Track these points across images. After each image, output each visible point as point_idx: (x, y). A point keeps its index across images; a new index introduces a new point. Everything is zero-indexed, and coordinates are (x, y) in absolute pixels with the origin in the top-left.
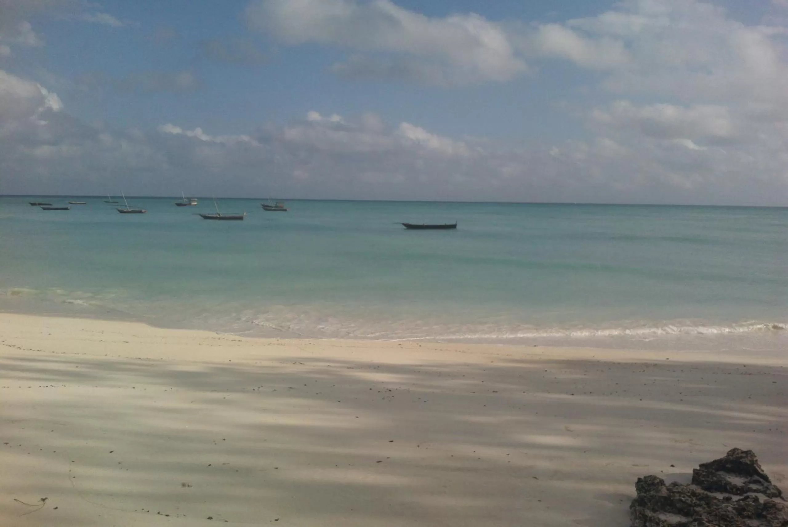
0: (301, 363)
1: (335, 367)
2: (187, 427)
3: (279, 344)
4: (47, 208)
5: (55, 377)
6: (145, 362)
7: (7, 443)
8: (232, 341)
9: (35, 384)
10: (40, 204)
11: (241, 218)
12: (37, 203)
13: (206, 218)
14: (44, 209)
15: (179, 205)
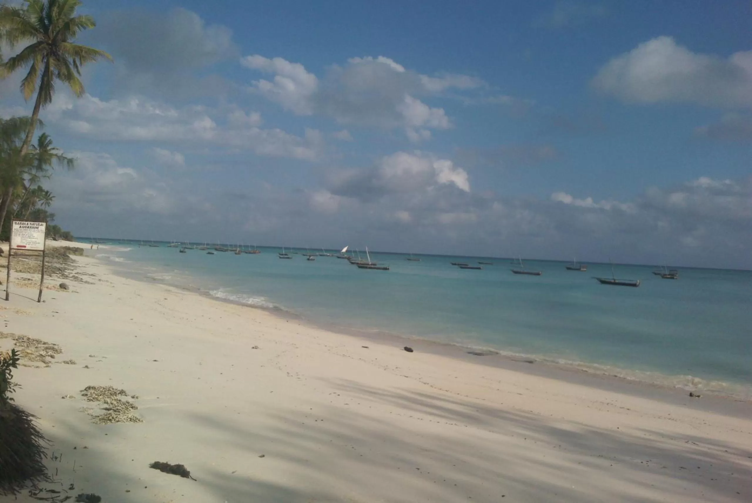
0: (694, 444)
1: (718, 450)
2: (573, 487)
3: (670, 419)
4: (463, 267)
5: (450, 416)
6: (527, 415)
7: (418, 469)
8: (621, 408)
9: (443, 421)
10: (458, 265)
11: (634, 285)
12: (457, 263)
13: (603, 282)
14: (462, 268)
15: (569, 269)
